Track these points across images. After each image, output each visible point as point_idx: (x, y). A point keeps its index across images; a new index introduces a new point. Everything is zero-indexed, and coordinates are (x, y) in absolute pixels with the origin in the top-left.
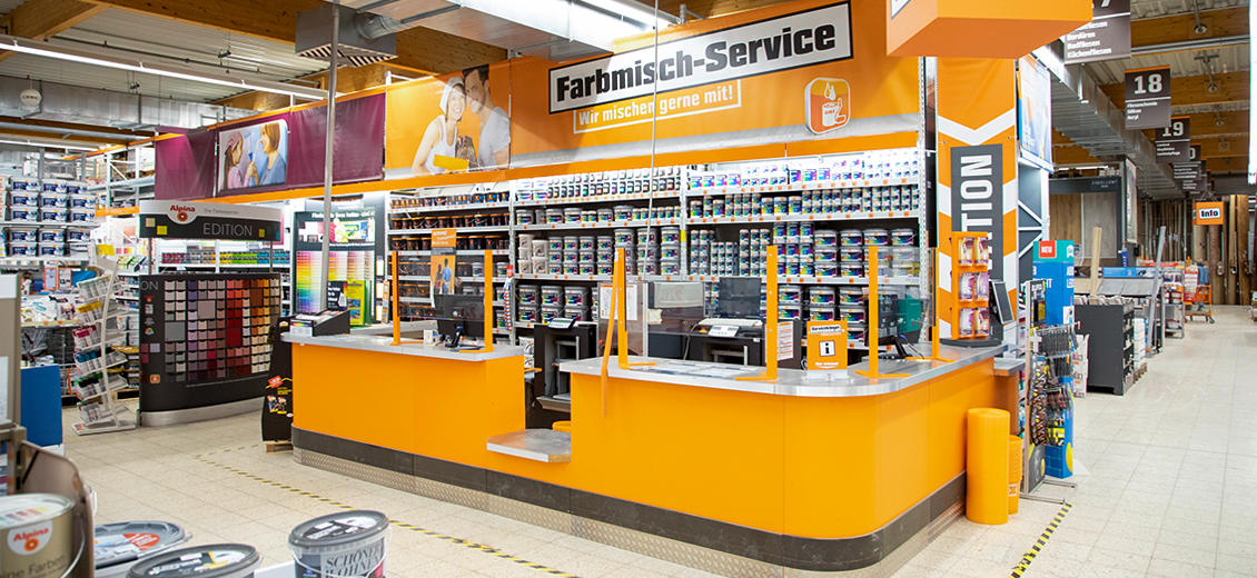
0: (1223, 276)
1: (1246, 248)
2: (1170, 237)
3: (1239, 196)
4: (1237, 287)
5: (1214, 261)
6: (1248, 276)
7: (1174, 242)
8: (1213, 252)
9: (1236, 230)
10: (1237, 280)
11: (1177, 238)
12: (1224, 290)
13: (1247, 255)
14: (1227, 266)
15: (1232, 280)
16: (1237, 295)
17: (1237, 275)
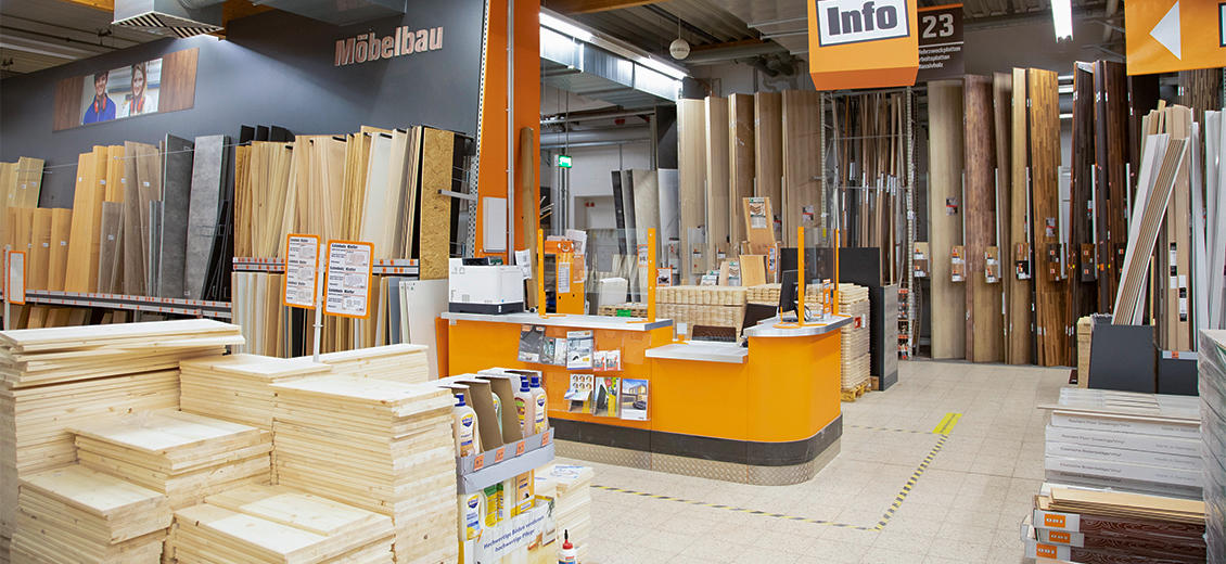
0: (997, 286)
1: (1055, 213)
2: (880, 183)
3: (1032, 71)
4: (1032, 317)
5: (977, 247)
6: (1059, 286)
7: (887, 195)
8: (976, 223)
9: (1029, 163)
10: (1031, 298)
11: (894, 186)
12: (1000, 323)
13: (1056, 230)
14: (1009, 261)
15: (1019, 296)
16: (1032, 338)
17: (1031, 283)
